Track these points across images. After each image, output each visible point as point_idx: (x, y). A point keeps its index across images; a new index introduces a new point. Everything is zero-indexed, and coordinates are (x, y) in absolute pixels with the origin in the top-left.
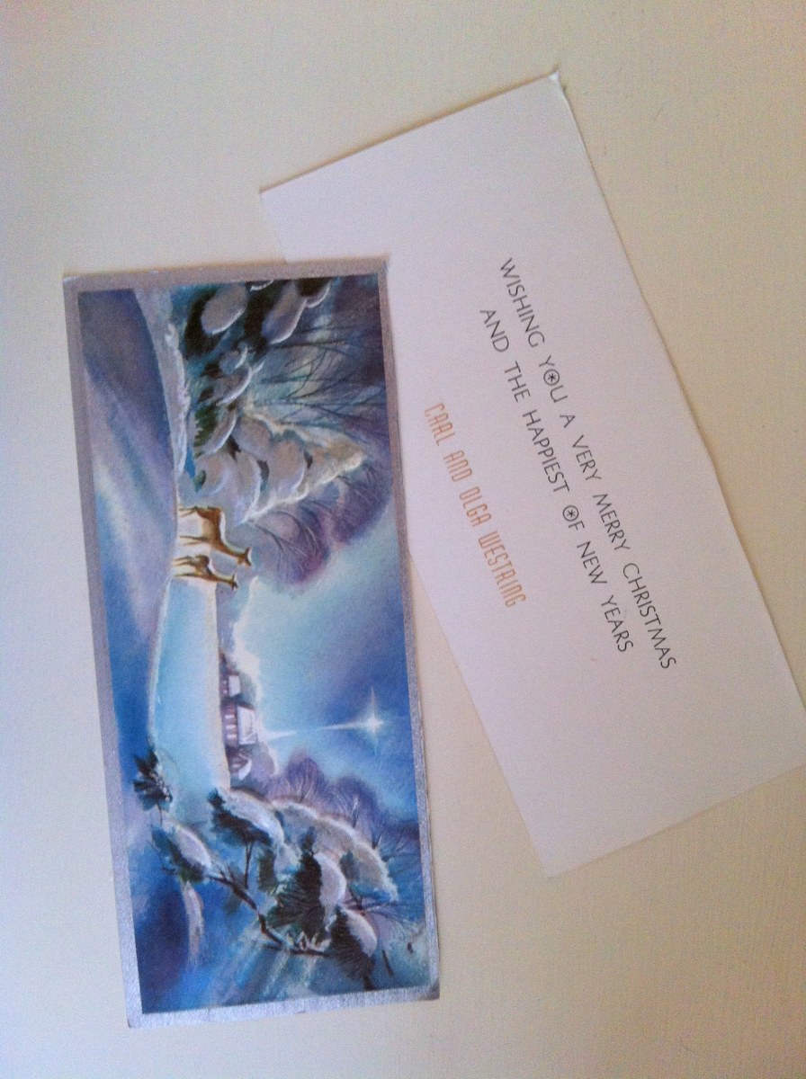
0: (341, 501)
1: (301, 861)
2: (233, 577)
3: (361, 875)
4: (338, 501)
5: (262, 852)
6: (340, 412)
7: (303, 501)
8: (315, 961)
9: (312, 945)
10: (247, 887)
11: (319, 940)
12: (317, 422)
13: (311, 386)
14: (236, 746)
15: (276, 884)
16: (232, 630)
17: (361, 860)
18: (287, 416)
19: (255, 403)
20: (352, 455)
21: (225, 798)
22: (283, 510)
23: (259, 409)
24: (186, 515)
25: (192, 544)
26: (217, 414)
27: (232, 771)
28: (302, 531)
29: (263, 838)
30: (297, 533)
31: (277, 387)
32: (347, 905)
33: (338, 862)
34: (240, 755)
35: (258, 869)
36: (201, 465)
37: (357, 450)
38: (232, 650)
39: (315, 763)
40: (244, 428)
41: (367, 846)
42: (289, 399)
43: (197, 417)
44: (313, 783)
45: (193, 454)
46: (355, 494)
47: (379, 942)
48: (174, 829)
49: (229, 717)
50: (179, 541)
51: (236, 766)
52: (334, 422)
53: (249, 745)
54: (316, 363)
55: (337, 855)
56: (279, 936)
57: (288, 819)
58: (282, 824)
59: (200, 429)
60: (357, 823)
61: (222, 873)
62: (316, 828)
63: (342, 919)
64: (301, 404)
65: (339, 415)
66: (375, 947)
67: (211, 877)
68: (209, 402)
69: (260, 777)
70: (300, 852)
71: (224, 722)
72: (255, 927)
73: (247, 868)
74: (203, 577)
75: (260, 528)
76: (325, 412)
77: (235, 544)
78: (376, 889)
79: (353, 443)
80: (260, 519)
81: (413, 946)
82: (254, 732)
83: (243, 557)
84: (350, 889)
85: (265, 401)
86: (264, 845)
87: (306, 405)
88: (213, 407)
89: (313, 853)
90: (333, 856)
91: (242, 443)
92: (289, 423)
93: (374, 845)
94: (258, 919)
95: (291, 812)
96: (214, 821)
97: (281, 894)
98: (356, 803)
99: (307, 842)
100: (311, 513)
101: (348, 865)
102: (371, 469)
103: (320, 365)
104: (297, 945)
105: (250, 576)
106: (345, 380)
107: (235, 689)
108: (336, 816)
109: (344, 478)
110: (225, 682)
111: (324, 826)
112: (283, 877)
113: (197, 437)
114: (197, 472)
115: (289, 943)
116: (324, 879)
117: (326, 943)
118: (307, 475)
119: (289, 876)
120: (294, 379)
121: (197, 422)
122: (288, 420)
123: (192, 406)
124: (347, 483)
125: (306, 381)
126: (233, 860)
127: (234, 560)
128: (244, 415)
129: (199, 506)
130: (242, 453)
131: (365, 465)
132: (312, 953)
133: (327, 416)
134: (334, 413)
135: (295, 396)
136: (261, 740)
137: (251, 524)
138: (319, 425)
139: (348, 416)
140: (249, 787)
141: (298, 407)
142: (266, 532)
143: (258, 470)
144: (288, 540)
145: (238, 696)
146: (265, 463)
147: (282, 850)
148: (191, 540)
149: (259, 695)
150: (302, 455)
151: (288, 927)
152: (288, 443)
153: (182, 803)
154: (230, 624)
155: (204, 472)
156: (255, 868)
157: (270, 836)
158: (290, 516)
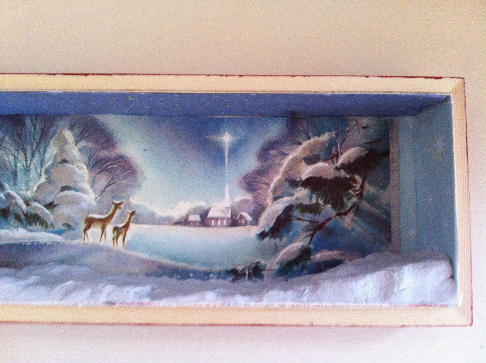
0: (90, 145)
1: (305, 188)
2: (128, 213)
3: (317, 153)
4: (90, 147)
5: (298, 211)
6: (38, 141)
7: (88, 168)
8: (368, 185)
9: (358, 187)
10: (318, 222)
11: (356, 182)
12: (42, 155)
13: (21, 156)
14: (231, 220)
15: (317, 204)
16: (160, 217)
17: (308, 152)
18: (37, 172)
19: (26, 191)
20: (63, 136)
21: (262, 230)
22: (92, 179)
23: (31, 188)
24: (88, 238)
25: (105, 235)
26: (31, 213)
27: (246, 224)
28: (106, 170)
29: (288, 210)
30: (107, 173)
31: (19, 176)
32: (335, 163)
33: (309, 166)
34: (237, 218)
35: (308, 214)
36: (59, 226)
37: (61, 132)
38: (173, 218)
39: (246, 175)
40: (40, 198)
41: (300, 148)
42: (27, 170)
43: (31, 225)
44: (259, 177)
45: (52, 229)
46: (87, 136)
47: (359, 146)
48: (277, 263)
49: (213, 222)
50: (103, 243)
51: (243, 222)
52: (44, 145)
53: (231, 213)
54: (8, 152)
55: (304, 167)
56: (349, 205)
57: (279, 193)
58: (282, 197)
59: (38, 223)
60: (286, 153)
61: (308, 236)
62: (286, 177)
63: (343, 167)
64: (30, 163)
65: (40, 142)
66: (363, 149)
67: (310, 243)
68: (23, 217)
69: (252, 208)
70: (300, 188)
71: (216, 226)
72: (343, 219)
73: (306, 220)
74: (126, 230)
75: (101, 194)
76: (37, 150)
77: (109, 210)
78: (327, 145)
79: (57, 135)
80: (96, 194)
81: (364, 126)
82: (224, 209)
83: (117, 206)
84: (325, 160)
85: (27, 184)
86: (294, 209)
87: (31, 160)
88: (26, 215)
89: (301, 180)
90: (304, 169)
91: (49, 200)
92: (41, 171)
93: (300, 144)
94: (338, 217)
95: (275, 191)
96: (275, 238)
97: (324, 202)
98: (273, 152)
99: (294, 183)
100: (96, 163)
101: (310, 160)
102: (74, 126)
103: (9, 150)
104: (357, 195)
105: (129, 203)
106: (20, 136)
107: (197, 218)
108: (280, 165)
109: (77, 142)
110: (192, 223)
111: (285, 173)
112: (314, 201)
113: (42, 226)
114: (63, 228)
115: (355, 199)
116: (318, 175)
117: (358, 178)
118: (73, 164)
119: (314, 196)
120: (16, 166)
121: (34, 225)
122: (39, 171)
123: (25, 227)
124: (80, 141)
125: (17, 158)
126: (300, 229)
127: (118, 211)
128: (33, 197)
129: (83, 229)
130: (55, 200)
131: (71, 129)
132: (362, 187)
133: (39, 148)
134: (38, 144)
135: (25, 166)
136: (229, 205)
137: (98, 199)
138: (44, 154)
139: (41, 136)
140: (256, 215)
141: (32, 164)
142: (103, 191)
143: (66, 192)
144: (110, 178)
145: (201, 216)
146: (62, 187)
147: (297, 199)
148: (103, 236)
149: (202, 204)
150: (60, 165)
151: (345, 200)
152: (52, 173)
153: (262, 257)
154: (157, 217)
155: (63, 224)
156: (307, 217)
157: (288, 205)
158: (95, 176)
